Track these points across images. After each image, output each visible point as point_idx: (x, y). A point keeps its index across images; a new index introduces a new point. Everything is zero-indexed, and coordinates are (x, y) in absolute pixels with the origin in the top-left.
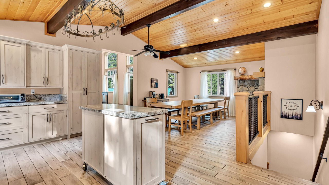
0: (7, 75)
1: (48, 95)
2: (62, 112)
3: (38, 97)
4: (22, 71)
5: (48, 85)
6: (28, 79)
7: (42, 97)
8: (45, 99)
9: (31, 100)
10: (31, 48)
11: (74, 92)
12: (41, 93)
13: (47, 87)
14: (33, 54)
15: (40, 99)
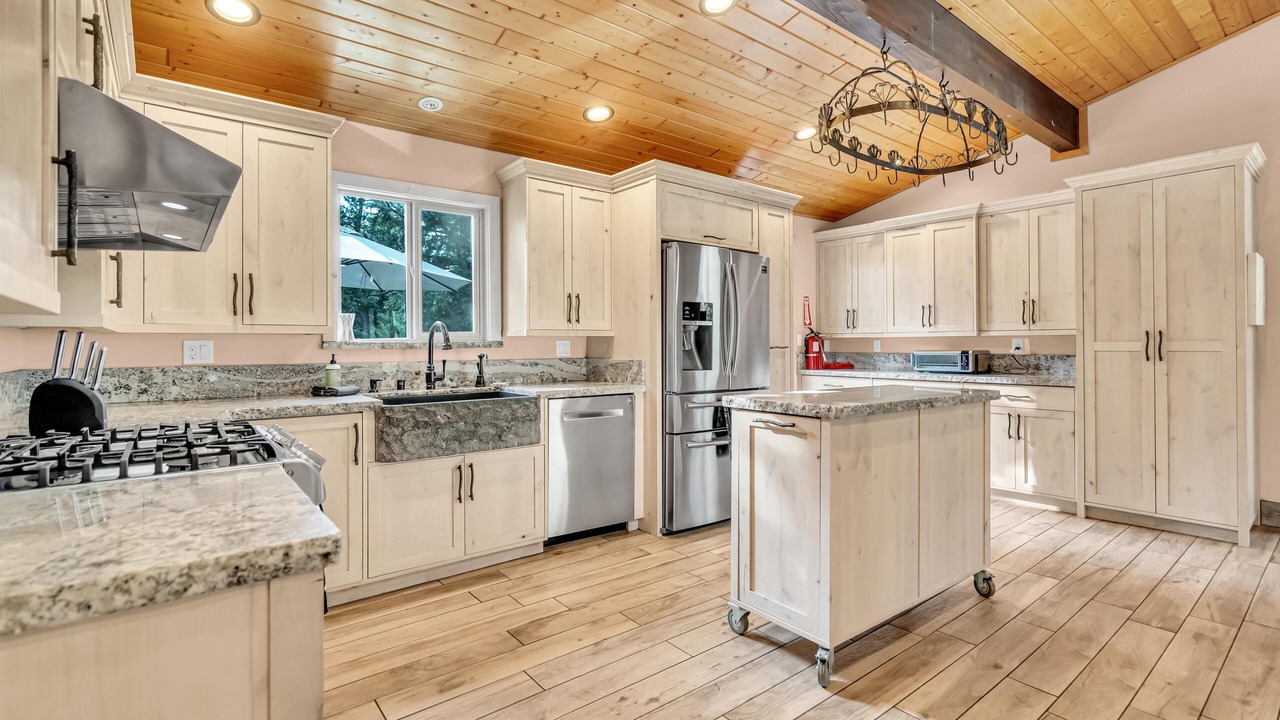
0: (938, 304)
1: (1061, 358)
2: (1059, 414)
3: (1033, 361)
4: (967, 291)
5: (1039, 325)
6: (982, 310)
7: (1043, 362)
8: (1051, 371)
9: (1012, 371)
10: (991, 220)
11: (1098, 346)
12: (1042, 351)
13: (1037, 330)
14: (996, 236)
15: (1037, 368)
